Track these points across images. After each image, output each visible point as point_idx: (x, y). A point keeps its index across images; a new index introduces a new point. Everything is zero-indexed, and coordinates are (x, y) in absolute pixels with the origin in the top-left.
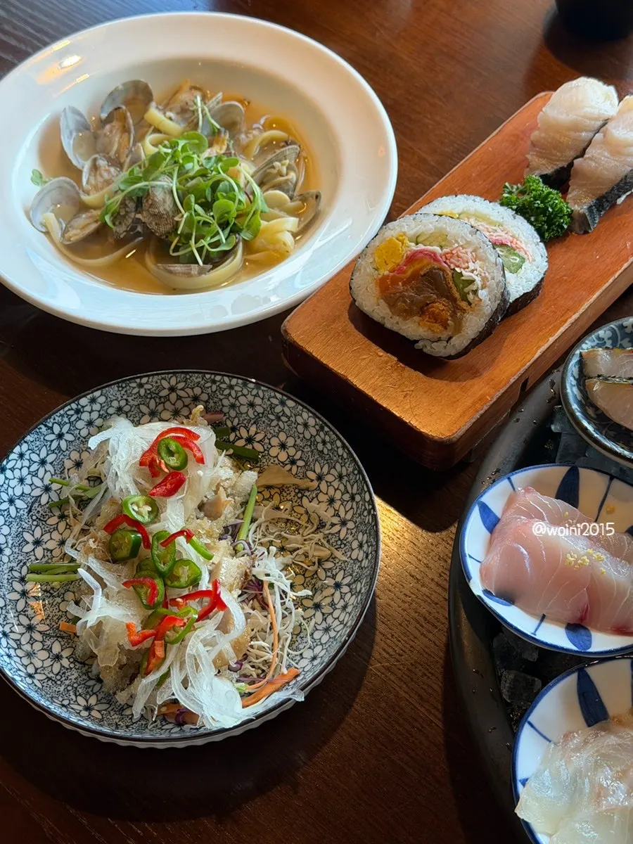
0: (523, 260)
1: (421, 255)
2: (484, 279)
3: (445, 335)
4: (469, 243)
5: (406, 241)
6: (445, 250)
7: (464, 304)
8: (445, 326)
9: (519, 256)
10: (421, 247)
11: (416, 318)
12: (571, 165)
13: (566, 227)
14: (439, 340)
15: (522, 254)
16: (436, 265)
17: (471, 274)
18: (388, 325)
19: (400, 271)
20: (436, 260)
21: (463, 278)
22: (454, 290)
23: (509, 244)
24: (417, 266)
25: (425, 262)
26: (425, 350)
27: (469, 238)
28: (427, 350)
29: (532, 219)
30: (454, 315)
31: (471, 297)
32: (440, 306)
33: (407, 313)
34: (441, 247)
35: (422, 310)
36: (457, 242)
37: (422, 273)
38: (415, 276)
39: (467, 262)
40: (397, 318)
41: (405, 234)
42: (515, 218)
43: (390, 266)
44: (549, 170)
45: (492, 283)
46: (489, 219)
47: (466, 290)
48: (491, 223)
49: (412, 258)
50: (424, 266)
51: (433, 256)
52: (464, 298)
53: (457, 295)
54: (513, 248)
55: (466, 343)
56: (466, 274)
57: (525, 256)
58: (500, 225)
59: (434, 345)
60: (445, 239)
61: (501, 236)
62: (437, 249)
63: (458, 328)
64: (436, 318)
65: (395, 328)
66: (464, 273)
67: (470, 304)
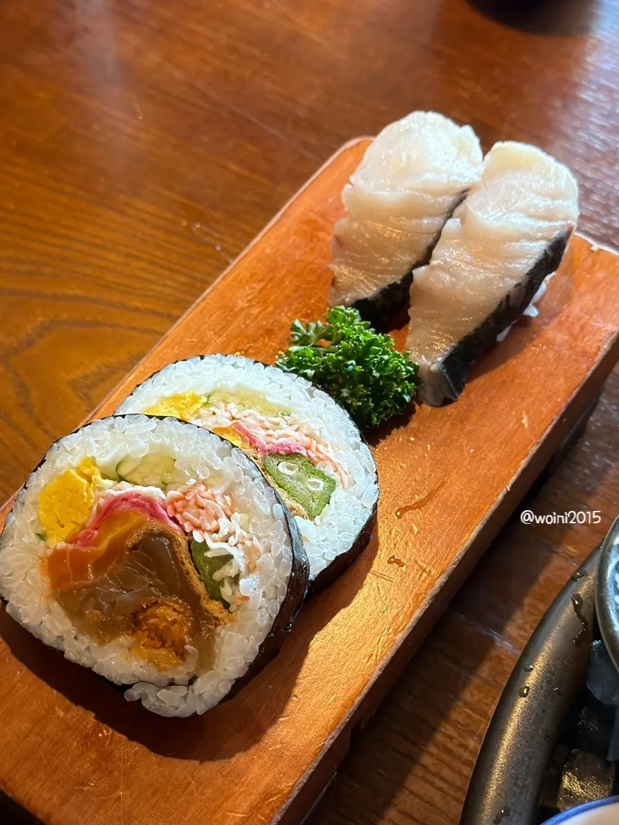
0: (332, 484)
1: (125, 506)
2: (250, 552)
3: (181, 674)
4: (217, 474)
5: (97, 477)
6: (173, 493)
7: (214, 607)
8: (182, 655)
9: (323, 477)
10: (126, 488)
11: (124, 640)
12: (409, 278)
13: (407, 398)
14: (172, 683)
15: (329, 471)
16: (156, 526)
17: (224, 545)
18: (70, 655)
19: (86, 540)
20: (155, 514)
21: (209, 554)
22: (194, 577)
23: (304, 452)
24: (119, 529)
25: (135, 520)
26: (145, 704)
27: (219, 464)
28: (150, 704)
29: (345, 393)
30: (195, 632)
31: (226, 591)
32: (169, 613)
33: (105, 630)
34: (164, 487)
35: (134, 621)
36: (193, 473)
37: (129, 544)
38: (115, 550)
39: (217, 518)
40: (85, 641)
41: (93, 461)
42: (312, 396)
43: (69, 529)
44: (369, 291)
45: (266, 559)
46: (264, 401)
47: (217, 576)
48: (268, 409)
49: (109, 513)
50: (131, 528)
51: (148, 506)
52: (215, 594)
53: (200, 588)
54: (312, 462)
55: (224, 690)
56: (216, 547)
57: (336, 477)
58: (286, 413)
59: (162, 694)
60: (171, 470)
61: (287, 435)
62: (155, 492)
63: (207, 659)
64: (161, 638)
65: (84, 661)
66: (210, 543)
67: (226, 605)
